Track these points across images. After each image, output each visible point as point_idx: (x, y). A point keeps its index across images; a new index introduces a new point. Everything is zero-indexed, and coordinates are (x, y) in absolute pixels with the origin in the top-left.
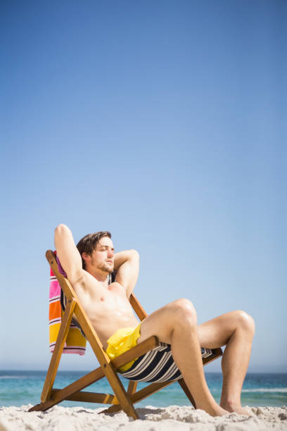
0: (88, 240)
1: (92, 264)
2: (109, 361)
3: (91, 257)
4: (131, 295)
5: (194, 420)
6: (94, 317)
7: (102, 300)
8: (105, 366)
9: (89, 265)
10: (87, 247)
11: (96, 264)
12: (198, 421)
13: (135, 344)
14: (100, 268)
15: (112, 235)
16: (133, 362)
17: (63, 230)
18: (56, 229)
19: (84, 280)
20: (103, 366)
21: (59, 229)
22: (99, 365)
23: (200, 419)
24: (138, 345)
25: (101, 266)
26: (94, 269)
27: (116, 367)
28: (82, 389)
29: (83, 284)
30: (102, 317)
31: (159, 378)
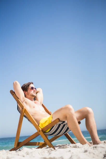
0: (25, 86)
1: (28, 95)
2: (41, 130)
3: (27, 92)
4: (42, 104)
5: (77, 147)
6: (32, 114)
7: (34, 107)
8: (40, 131)
9: (27, 95)
10: (25, 88)
11: (29, 94)
12: (79, 147)
13: (51, 122)
14: (31, 96)
15: (33, 83)
16: (50, 129)
17: (16, 83)
18: (14, 83)
19: (26, 101)
20: (39, 131)
21: (15, 83)
22: (37, 131)
23: (79, 146)
24: (52, 123)
25: (32, 95)
26: (29, 96)
27: (44, 131)
28: (30, 141)
29: (26, 102)
30: (35, 114)
31: (59, 134)
